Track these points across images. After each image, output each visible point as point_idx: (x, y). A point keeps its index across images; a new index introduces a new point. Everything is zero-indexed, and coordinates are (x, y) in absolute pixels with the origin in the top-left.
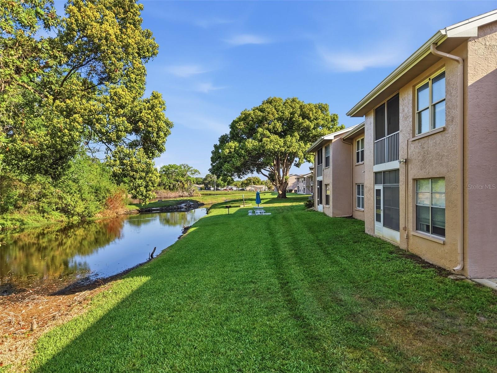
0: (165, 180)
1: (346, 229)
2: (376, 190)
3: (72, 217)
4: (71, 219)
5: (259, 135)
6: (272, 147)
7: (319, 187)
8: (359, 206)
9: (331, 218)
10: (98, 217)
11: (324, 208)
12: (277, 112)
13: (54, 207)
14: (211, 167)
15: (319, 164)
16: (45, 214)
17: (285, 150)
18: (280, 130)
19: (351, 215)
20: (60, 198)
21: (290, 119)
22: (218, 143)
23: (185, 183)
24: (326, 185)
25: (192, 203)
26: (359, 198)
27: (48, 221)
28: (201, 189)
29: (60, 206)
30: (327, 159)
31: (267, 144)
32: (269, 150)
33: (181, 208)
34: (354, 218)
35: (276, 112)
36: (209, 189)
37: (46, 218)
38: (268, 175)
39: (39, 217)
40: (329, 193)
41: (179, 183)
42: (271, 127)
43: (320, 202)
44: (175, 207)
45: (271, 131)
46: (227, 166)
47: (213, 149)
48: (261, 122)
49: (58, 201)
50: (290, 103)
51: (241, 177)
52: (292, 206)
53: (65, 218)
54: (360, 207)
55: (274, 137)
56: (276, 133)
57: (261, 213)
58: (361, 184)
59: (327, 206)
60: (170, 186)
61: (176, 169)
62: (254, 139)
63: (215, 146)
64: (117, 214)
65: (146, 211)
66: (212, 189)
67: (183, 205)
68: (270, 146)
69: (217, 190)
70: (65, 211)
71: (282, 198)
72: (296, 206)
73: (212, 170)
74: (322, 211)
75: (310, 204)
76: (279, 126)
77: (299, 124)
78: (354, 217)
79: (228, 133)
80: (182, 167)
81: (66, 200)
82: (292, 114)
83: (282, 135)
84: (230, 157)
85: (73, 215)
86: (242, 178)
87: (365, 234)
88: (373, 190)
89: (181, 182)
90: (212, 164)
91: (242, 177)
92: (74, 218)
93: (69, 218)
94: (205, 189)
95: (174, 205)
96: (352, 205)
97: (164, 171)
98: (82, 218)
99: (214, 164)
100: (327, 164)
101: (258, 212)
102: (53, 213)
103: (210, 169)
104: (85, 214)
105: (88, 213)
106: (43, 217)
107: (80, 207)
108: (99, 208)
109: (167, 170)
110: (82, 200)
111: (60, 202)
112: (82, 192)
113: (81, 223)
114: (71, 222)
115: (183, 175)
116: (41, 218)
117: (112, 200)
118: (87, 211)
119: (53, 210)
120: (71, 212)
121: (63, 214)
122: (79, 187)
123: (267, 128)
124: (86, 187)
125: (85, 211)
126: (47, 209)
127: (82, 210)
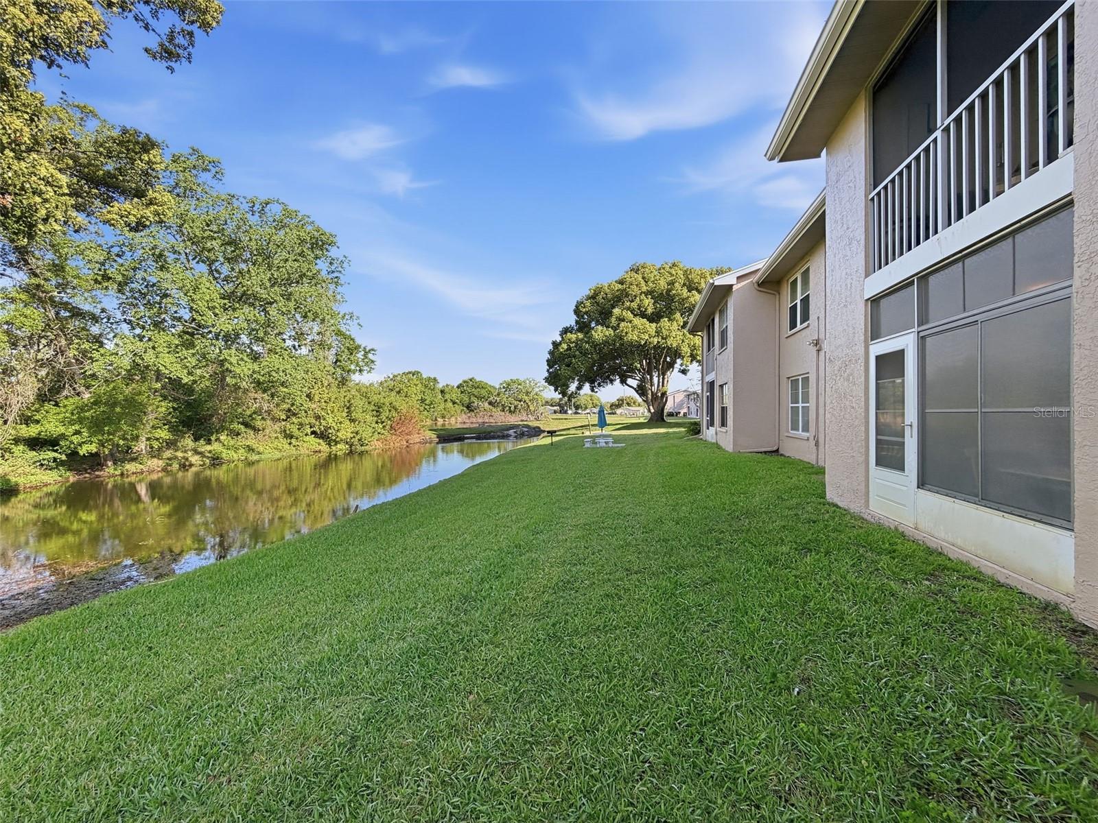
0: (505, 399)
1: (766, 484)
2: (878, 358)
3: (336, 444)
4: (334, 448)
5: (613, 320)
6: (635, 338)
7: (708, 394)
8: (795, 428)
9: (730, 454)
10: (375, 445)
11: (716, 434)
12: (646, 282)
13: (309, 431)
14: (546, 374)
15: (709, 350)
16: (293, 441)
17: (658, 342)
18: (649, 311)
19: (775, 448)
20: (318, 418)
21: (666, 293)
23: (530, 403)
24: (721, 386)
25: (526, 430)
26: (795, 411)
27: (297, 449)
28: (555, 412)
29: (316, 429)
30: (724, 334)
31: (626, 333)
32: (631, 344)
33: (507, 435)
34: (782, 455)
35: (643, 282)
36: (566, 412)
37: (294, 446)
38: (635, 387)
39: (283, 443)
40: (728, 402)
41: (522, 403)
42: (634, 305)
43: (711, 423)
44: (501, 433)
45: (636, 312)
48: (618, 299)
49: (314, 421)
50: (668, 269)
52: (667, 433)
53: (324, 447)
54: (798, 430)
55: (638, 321)
56: (643, 315)
57: (606, 443)
58: (800, 378)
59: (724, 429)
60: (510, 408)
61: (519, 384)
62: (608, 327)
64: (407, 442)
65: (455, 439)
66: (570, 412)
67: (511, 432)
68: (633, 337)
69: (576, 413)
70: (323, 435)
71: (657, 421)
72: (675, 433)
74: (714, 441)
75: (695, 429)
76: (648, 303)
77: (683, 300)
78: (781, 452)
79: (573, 323)
81: (324, 419)
82: (672, 283)
83: (654, 318)
84: (570, 357)
85: (336, 443)
87: (829, 504)
88: (862, 360)
89: (525, 401)
90: (548, 371)
93: (330, 446)
94: (560, 412)
95: (498, 431)
96: (777, 426)
97: (504, 387)
98: (351, 447)
99: (552, 370)
100: (723, 343)
101: (602, 442)
102: (307, 438)
104: (355, 441)
105: (359, 440)
106: (290, 444)
107: (346, 432)
108: (379, 433)
109: (507, 386)
110: (352, 421)
111: (318, 423)
112: (353, 409)
113: (348, 454)
114: (334, 452)
115: (527, 393)
116: (287, 446)
117: (401, 422)
118: (358, 437)
119: (306, 435)
120: (334, 438)
121: (321, 441)
122: (349, 402)
123: (628, 309)
124: (359, 403)
125: (354, 437)
126: (296, 433)
127: (349, 435)
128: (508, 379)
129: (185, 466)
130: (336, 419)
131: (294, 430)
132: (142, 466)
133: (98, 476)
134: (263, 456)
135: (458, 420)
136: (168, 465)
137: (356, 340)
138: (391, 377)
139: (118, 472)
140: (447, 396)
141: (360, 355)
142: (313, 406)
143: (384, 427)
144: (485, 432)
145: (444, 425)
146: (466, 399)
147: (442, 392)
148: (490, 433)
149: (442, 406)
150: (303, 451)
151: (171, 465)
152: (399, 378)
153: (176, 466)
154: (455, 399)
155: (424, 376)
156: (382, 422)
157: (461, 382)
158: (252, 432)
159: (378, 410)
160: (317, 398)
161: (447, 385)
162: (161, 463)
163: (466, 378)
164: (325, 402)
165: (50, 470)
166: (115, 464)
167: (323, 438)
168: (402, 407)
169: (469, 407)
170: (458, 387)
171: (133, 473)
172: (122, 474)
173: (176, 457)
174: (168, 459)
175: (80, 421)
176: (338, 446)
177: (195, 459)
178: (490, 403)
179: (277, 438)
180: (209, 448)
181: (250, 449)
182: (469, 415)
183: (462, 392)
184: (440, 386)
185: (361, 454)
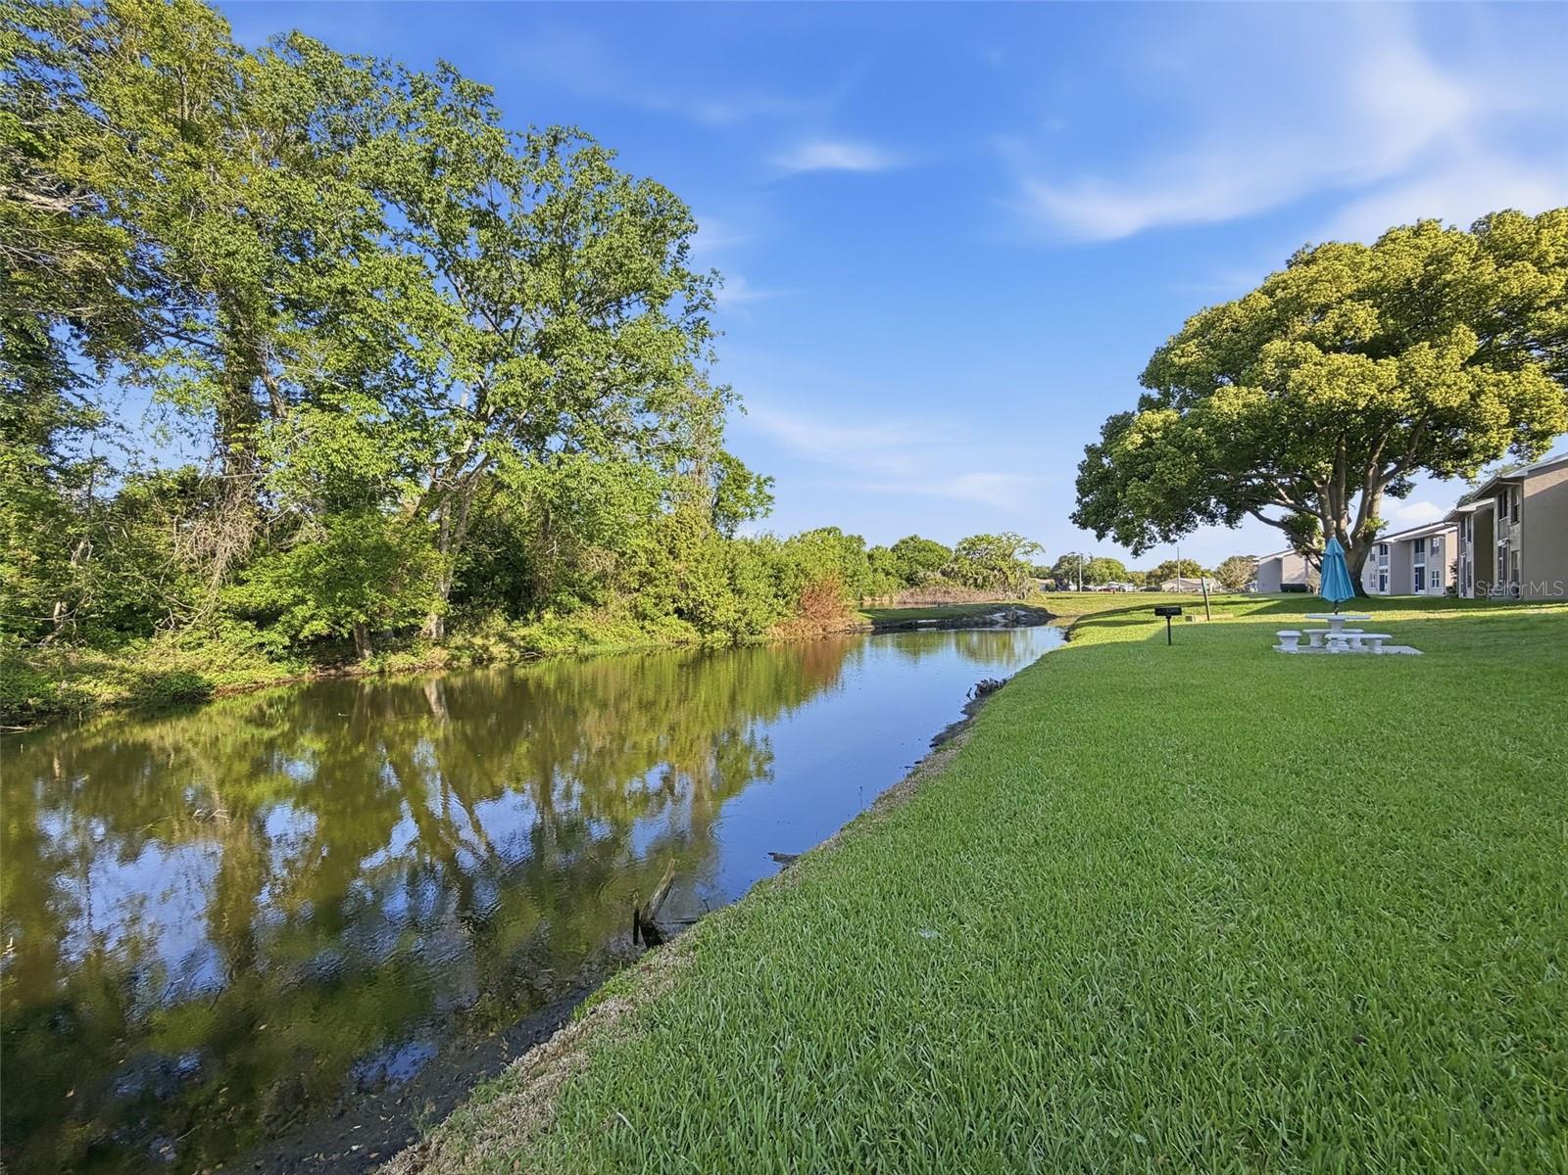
0: (967, 567)
3: (712, 631)
4: (709, 637)
5: (1267, 367)
6: (1340, 396)
10: (773, 634)
13: (671, 608)
16: (647, 623)
18: (1368, 335)
20: (684, 586)
21: (1422, 285)
22: (1098, 441)
23: (1009, 573)
25: (1023, 613)
27: (651, 637)
28: (1047, 588)
29: (682, 604)
31: (1312, 389)
33: (993, 623)
36: (1066, 588)
37: (649, 632)
39: (632, 627)
41: (996, 572)
42: (1326, 326)
44: (976, 619)
45: (1328, 343)
46: (1137, 487)
47: (1084, 457)
49: (679, 592)
51: (1172, 537)
53: (694, 635)
55: (1340, 361)
56: (1352, 346)
57: (1361, 643)
60: (976, 579)
61: (990, 543)
62: (1247, 383)
63: (1090, 450)
64: (824, 630)
65: (902, 627)
66: (1073, 587)
67: (997, 616)
68: (1332, 394)
69: (1085, 589)
70: (691, 616)
73: (1080, 516)
76: (1366, 321)
80: (1004, 538)
81: (694, 589)
84: (1148, 459)
85: (713, 629)
86: (1175, 541)
89: (1001, 570)
90: (1079, 501)
91: (1177, 538)
92: (715, 634)
93: (703, 633)
94: (1057, 589)
95: (974, 615)
97: (964, 549)
98: (735, 636)
99: (1087, 499)
102: (667, 620)
103: (1074, 514)
104: (741, 625)
105: (747, 624)
106: (642, 628)
107: (726, 610)
108: (779, 614)
109: (971, 547)
110: (737, 592)
111: (684, 595)
112: (738, 572)
113: (730, 648)
114: (709, 644)
115: (1005, 557)
116: (637, 632)
117: (815, 596)
118: (745, 620)
119: (667, 614)
120: (707, 620)
121: (689, 625)
122: (733, 561)
123: (1308, 338)
124: (748, 563)
125: (740, 619)
126: (651, 610)
127: (732, 615)
128: (971, 536)
129: (481, 661)
130: (711, 589)
131: (647, 604)
132: (413, 659)
133: (347, 674)
134: (599, 648)
135: (896, 599)
136: (454, 658)
137: (746, 467)
138: (799, 537)
139: (376, 668)
140: (878, 563)
141: (751, 490)
142: (678, 567)
143: (787, 603)
144: (952, 616)
145: (873, 605)
146: (905, 567)
147: (870, 557)
148: (961, 617)
149: (869, 580)
150: (662, 641)
151: (458, 660)
152: (809, 537)
153: (466, 660)
154: (888, 567)
155: (845, 534)
156: (785, 596)
157: (897, 542)
158: (589, 608)
159: (777, 576)
160: (683, 553)
161: (877, 548)
162: (444, 654)
163: (905, 536)
164: (696, 560)
165: (278, 661)
166: (375, 654)
167: (693, 620)
168: (816, 571)
169: (911, 580)
170: (893, 550)
171: (399, 671)
172: (382, 672)
173: (471, 646)
174: (457, 648)
175: (306, 580)
176: (716, 634)
177: (499, 650)
178: (944, 573)
179: (624, 618)
180: (524, 632)
181: (582, 635)
182: (912, 590)
183: (899, 558)
184: (867, 549)
185: (751, 647)
